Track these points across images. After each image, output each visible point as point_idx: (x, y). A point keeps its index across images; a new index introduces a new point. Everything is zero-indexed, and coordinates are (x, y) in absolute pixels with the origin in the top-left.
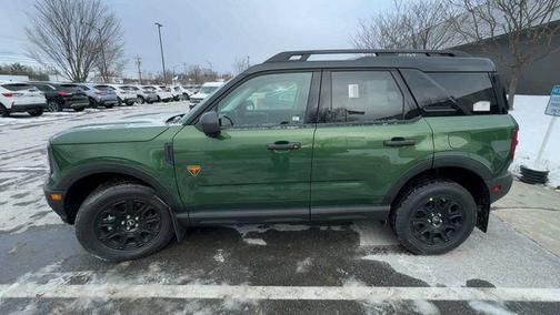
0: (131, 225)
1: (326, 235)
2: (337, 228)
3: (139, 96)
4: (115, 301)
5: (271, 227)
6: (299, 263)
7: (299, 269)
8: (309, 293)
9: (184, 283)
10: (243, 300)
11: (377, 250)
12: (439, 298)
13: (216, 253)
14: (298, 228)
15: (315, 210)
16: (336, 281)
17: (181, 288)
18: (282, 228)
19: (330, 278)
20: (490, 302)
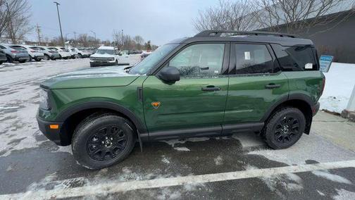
0: (108, 143)
1: (221, 142)
2: (225, 138)
3: (45, 54)
4: (113, 194)
5: (187, 140)
6: (215, 160)
7: (217, 163)
8: (230, 176)
9: (153, 178)
10: (195, 184)
11: (253, 149)
12: (297, 171)
13: (162, 158)
14: (203, 139)
15: (225, 127)
16: (241, 168)
17: (152, 181)
18: (195, 140)
19: (237, 167)
20: (321, 171)
